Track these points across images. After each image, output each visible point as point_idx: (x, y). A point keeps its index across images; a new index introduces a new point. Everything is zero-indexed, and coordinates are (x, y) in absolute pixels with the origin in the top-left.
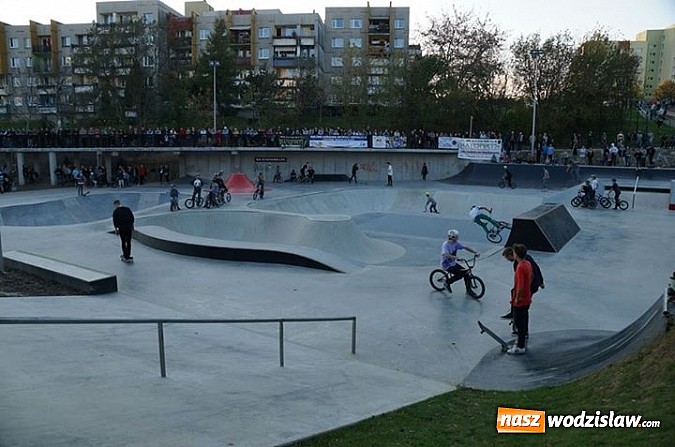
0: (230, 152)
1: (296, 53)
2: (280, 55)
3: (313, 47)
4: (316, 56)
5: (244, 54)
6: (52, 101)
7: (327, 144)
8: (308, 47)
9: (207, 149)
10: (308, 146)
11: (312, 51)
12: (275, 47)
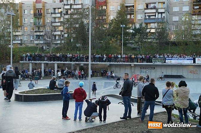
0: (131, 65)
1: (155, 16)
2: (147, 17)
3: (164, 13)
4: (165, 17)
5: (131, 16)
6: (41, 38)
7: (174, 62)
8: (162, 13)
9: (121, 63)
10: (165, 62)
11: (163, 15)
12: (145, 13)
